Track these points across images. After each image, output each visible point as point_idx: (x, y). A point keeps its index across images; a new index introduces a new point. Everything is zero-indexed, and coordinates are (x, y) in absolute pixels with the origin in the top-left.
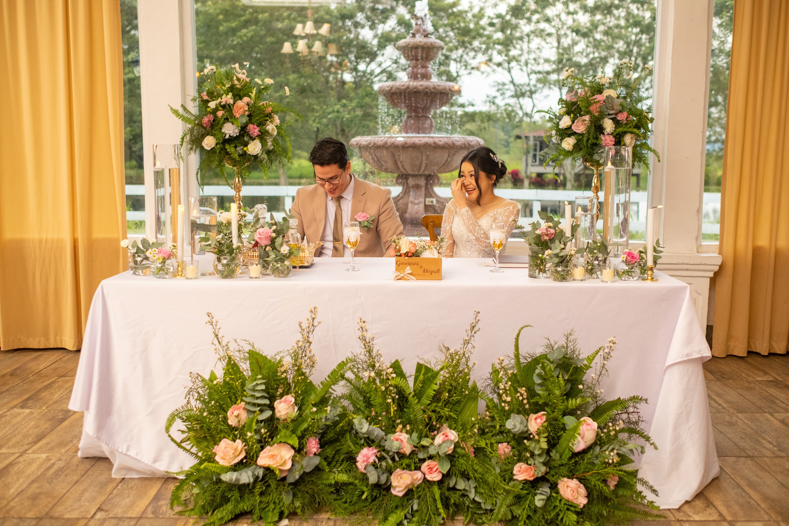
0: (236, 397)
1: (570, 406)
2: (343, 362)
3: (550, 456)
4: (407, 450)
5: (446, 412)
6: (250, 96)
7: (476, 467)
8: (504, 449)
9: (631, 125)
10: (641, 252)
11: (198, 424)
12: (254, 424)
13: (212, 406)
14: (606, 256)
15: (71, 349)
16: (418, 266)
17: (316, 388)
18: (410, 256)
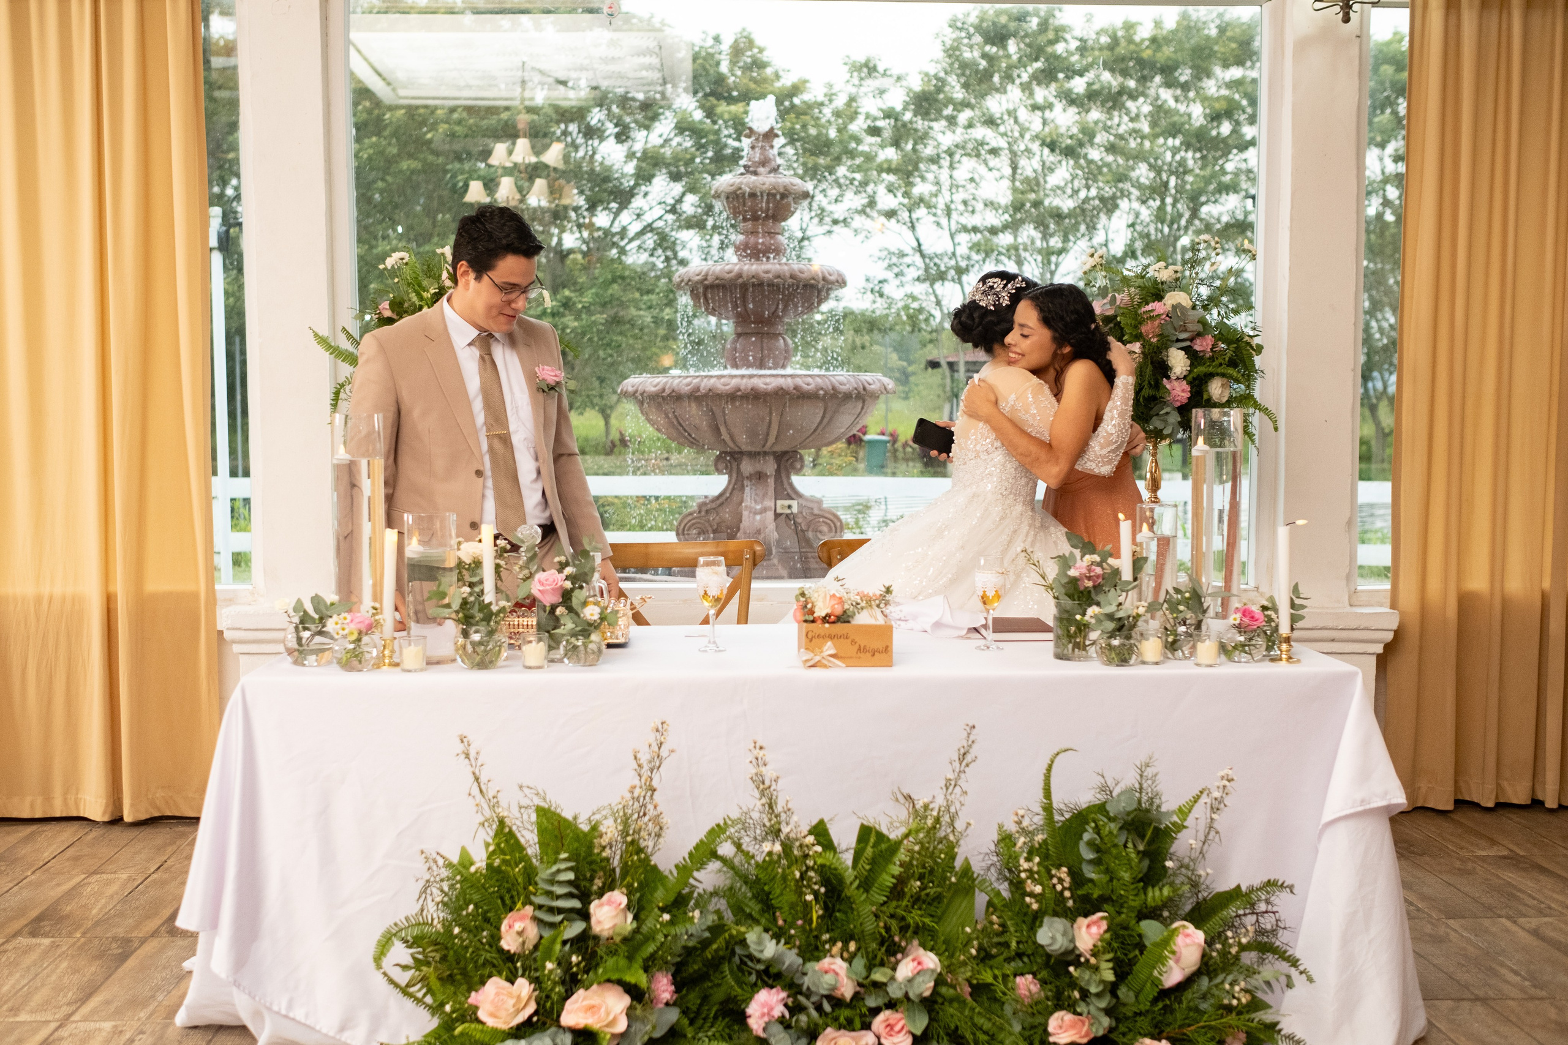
0: (512, 897)
1: (1150, 902)
2: (718, 825)
3: (1117, 997)
4: (847, 990)
5: (915, 917)
7: (980, 1021)
8: (1026, 985)
9: (1220, 360)
10: (1264, 608)
11: (436, 951)
12: (558, 947)
13: (468, 915)
14: (1201, 616)
15: (98, 819)
16: (849, 641)
17: (667, 877)
18: (833, 622)
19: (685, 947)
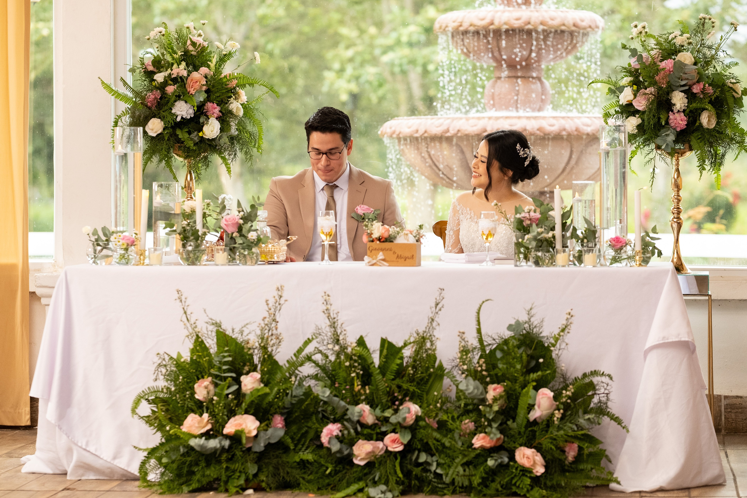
0: (202, 374)
1: (530, 379)
2: (309, 339)
3: (507, 425)
5: (409, 386)
6: (208, 67)
9: (707, 99)
11: (163, 406)
16: (392, 252)
17: (282, 367)
18: (383, 242)
19: (292, 404)
